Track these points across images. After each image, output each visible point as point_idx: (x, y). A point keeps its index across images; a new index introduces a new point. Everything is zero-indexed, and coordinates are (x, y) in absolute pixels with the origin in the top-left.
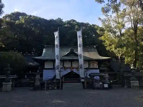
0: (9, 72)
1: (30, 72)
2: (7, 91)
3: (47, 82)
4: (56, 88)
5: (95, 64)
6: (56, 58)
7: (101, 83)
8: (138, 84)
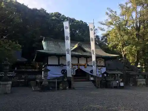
0: (8, 68)
1: (16, 68)
2: (6, 93)
3: (58, 80)
4: (67, 88)
5: (102, 62)
6: (67, 53)
7: (117, 82)
8: (145, 82)
